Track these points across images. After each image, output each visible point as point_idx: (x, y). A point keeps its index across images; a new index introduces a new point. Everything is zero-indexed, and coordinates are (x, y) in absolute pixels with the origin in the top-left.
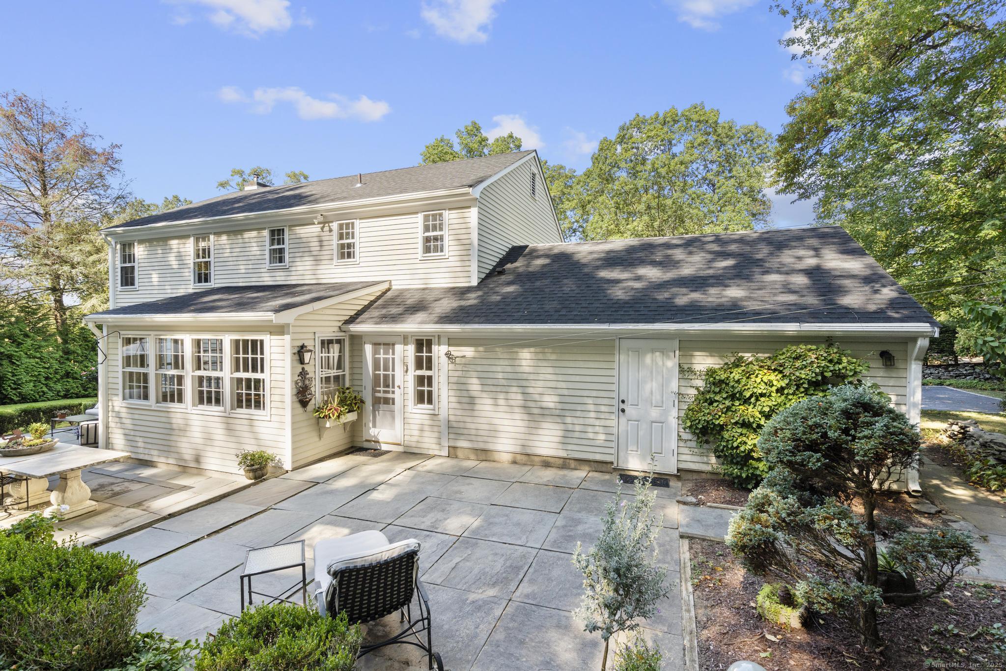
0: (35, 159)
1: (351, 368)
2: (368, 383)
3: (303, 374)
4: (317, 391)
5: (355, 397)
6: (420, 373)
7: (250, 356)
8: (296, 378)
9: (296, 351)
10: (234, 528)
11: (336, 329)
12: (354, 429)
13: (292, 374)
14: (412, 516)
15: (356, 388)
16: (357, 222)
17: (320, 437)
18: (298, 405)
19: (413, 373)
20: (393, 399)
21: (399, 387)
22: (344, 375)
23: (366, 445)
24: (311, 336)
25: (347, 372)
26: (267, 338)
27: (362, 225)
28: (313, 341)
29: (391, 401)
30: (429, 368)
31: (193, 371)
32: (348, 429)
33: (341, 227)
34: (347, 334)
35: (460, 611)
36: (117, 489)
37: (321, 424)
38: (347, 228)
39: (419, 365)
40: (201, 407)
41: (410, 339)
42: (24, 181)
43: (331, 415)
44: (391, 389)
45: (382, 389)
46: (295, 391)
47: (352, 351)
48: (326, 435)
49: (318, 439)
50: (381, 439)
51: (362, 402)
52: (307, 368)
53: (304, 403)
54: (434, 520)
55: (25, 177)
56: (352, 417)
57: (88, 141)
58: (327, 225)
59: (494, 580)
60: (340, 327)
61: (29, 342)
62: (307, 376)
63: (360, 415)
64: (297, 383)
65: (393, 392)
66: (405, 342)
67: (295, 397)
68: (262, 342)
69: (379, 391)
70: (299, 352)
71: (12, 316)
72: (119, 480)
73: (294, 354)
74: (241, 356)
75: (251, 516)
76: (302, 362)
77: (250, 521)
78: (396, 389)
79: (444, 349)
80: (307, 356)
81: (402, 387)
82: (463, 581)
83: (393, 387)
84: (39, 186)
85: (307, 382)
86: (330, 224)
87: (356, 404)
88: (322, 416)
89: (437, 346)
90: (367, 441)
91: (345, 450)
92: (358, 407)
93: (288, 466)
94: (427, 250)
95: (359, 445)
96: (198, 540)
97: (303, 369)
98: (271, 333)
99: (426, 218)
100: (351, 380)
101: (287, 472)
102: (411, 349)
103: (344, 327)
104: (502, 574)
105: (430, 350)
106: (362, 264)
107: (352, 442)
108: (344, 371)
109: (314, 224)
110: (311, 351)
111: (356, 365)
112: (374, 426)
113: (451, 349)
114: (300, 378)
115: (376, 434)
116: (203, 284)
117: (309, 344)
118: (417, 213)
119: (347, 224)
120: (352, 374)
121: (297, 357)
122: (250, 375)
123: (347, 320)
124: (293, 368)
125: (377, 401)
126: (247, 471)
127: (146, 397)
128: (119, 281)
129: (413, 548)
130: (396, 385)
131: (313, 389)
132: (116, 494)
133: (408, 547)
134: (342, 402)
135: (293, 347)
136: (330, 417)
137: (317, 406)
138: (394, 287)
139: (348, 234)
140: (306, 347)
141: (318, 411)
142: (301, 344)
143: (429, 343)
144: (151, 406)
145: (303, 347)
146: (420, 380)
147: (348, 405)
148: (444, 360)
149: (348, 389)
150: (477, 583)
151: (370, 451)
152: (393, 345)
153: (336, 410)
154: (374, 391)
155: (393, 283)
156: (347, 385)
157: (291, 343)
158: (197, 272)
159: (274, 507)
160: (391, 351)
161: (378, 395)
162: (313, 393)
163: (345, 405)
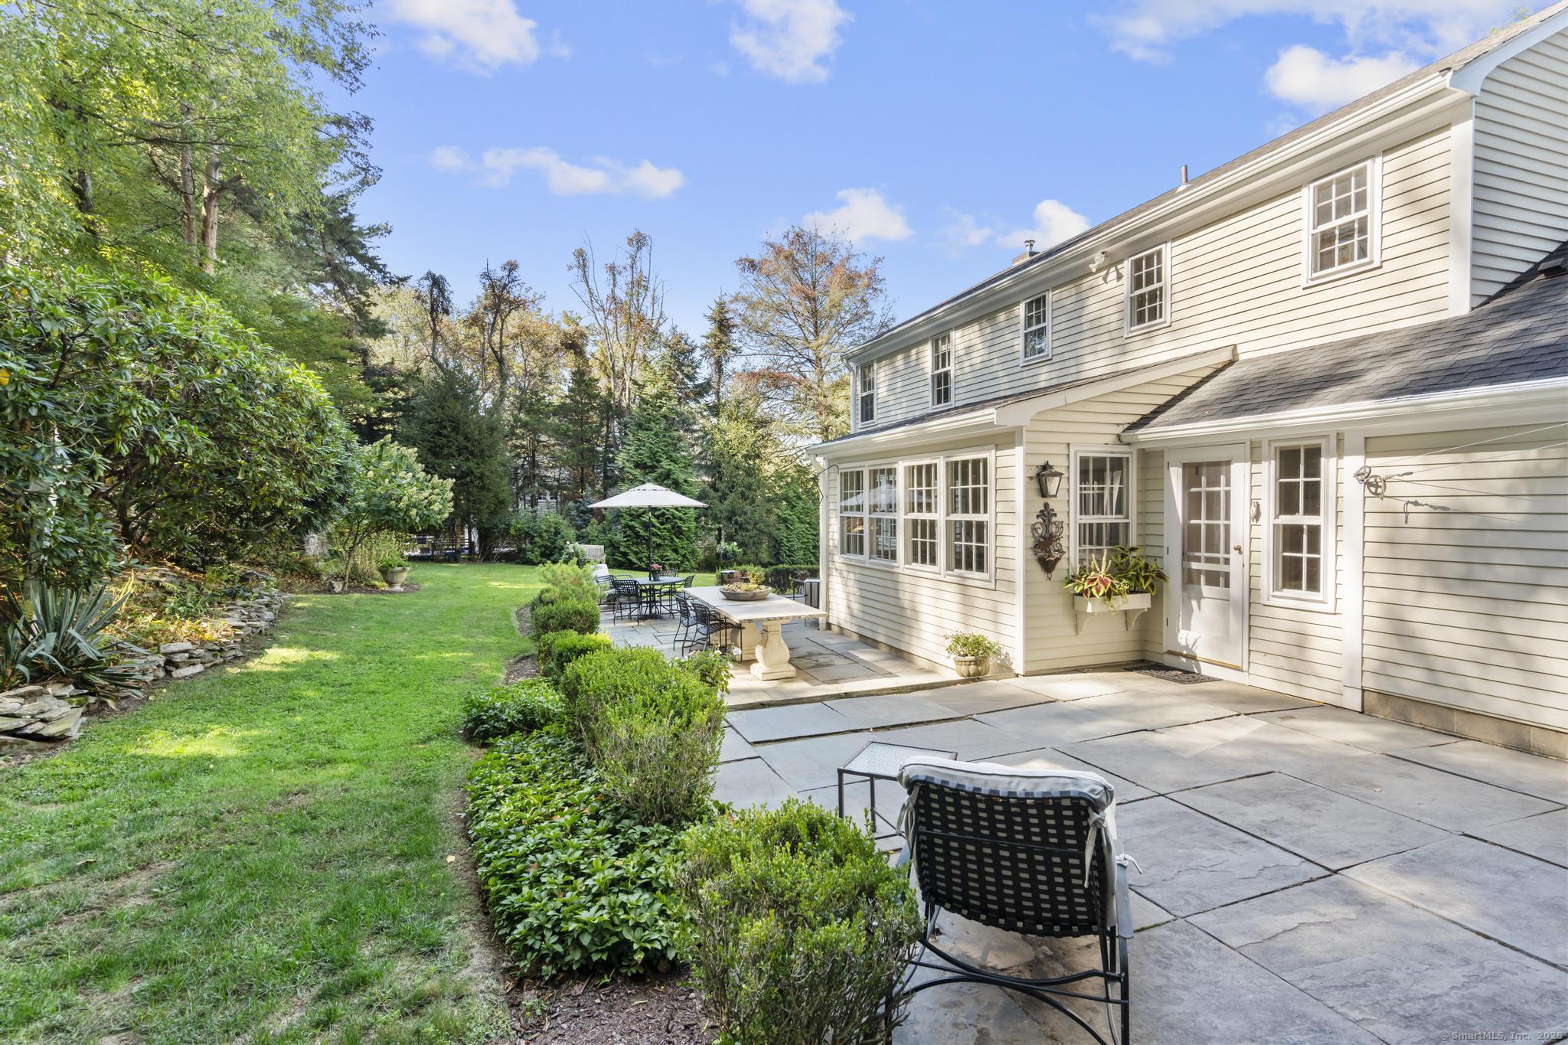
0: (808, 298)
1: (1142, 513)
2: (1173, 541)
3: (1046, 514)
4: (1070, 544)
5: (1147, 566)
6: (1287, 519)
7: (970, 486)
8: (1034, 520)
9: (1033, 473)
10: (910, 729)
11: (1111, 439)
12: (1147, 626)
13: (1027, 513)
14: (1219, 796)
15: (1151, 552)
16: (1167, 249)
17: (1077, 628)
18: (1037, 567)
19: (1271, 519)
20: (1227, 575)
21: (1239, 549)
22: (1127, 525)
23: (1168, 660)
24: (1063, 450)
25: (1133, 520)
26: (990, 455)
27: (1177, 251)
28: (1066, 458)
29: (1222, 580)
30: (1313, 508)
31: (906, 514)
32: (1133, 624)
33: (1137, 265)
34: (1134, 449)
35: (1274, 1031)
36: (822, 660)
37: (1078, 607)
38: (1149, 264)
39: (1287, 501)
40: (914, 565)
41: (1265, 448)
42: (800, 326)
43: (1094, 590)
44: (1222, 555)
45: (1203, 554)
46: (1031, 542)
47: (1143, 481)
48: (1086, 626)
49: (1072, 632)
50: (1200, 653)
51: (1161, 576)
52: (1053, 504)
53: (1048, 566)
54: (1272, 817)
55: (800, 321)
56: (1140, 602)
57: (853, 263)
58: (1113, 269)
59: (1414, 1008)
60: (1119, 436)
61: (801, 504)
62: (1054, 519)
63: (1157, 600)
64: (1034, 529)
65: (1227, 561)
66: (1254, 455)
67: (1031, 553)
68: (985, 461)
69: (1198, 559)
70: (1038, 475)
71: (788, 476)
72: (828, 652)
73: (1031, 478)
74: (960, 487)
75: (938, 721)
76: (1043, 492)
77: (934, 726)
78: (1233, 555)
79: (1353, 463)
80: (1053, 485)
81: (1246, 551)
82: (1309, 970)
83: (1227, 551)
84: (812, 330)
85: (1053, 529)
86: (1119, 267)
87: (1146, 578)
88: (1078, 590)
89: (1333, 460)
90: (1170, 652)
91: (1127, 663)
92: (1152, 585)
93: (1018, 667)
94: (1324, 261)
95: (1156, 659)
96: (861, 730)
97: (1046, 505)
98: (997, 447)
99: (1322, 193)
100: (1142, 536)
101: (1017, 676)
102: (1268, 471)
103: (1128, 437)
104: (1449, 1006)
105: (1313, 469)
106: (1175, 326)
107: (1142, 651)
108: (1127, 518)
109: (1091, 274)
110: (1060, 475)
111: (1151, 508)
112: (1188, 627)
113: (1372, 461)
114: (1040, 520)
115: (1190, 644)
116: (943, 404)
117: (1058, 463)
118: (1298, 188)
119: (1149, 258)
120: (1142, 525)
121: (1035, 485)
122: (972, 517)
123: (1133, 424)
124: (1028, 502)
125: (1190, 578)
126: (957, 662)
127: (861, 552)
128: (859, 417)
129: (1086, 790)
130: (1232, 545)
131: (1063, 542)
132: (819, 665)
133: (1075, 785)
134: (1119, 570)
135: (1027, 466)
136: (1092, 595)
137: (1071, 573)
138: (1242, 357)
139: (1150, 276)
140: (1051, 467)
141: (1071, 582)
142: (1042, 463)
143: (1314, 454)
144: (864, 562)
145: (1045, 467)
146: (1291, 537)
147: (1130, 579)
148: (1353, 490)
149: (1133, 549)
150: (1350, 992)
151: (1174, 673)
152: (1228, 463)
153: (1103, 582)
154: (1186, 557)
155: (1240, 349)
156: (1133, 542)
157: (1025, 460)
158: (936, 389)
159: (975, 716)
160: (1223, 478)
161: (1195, 565)
162: (1065, 549)
163: (1125, 577)
